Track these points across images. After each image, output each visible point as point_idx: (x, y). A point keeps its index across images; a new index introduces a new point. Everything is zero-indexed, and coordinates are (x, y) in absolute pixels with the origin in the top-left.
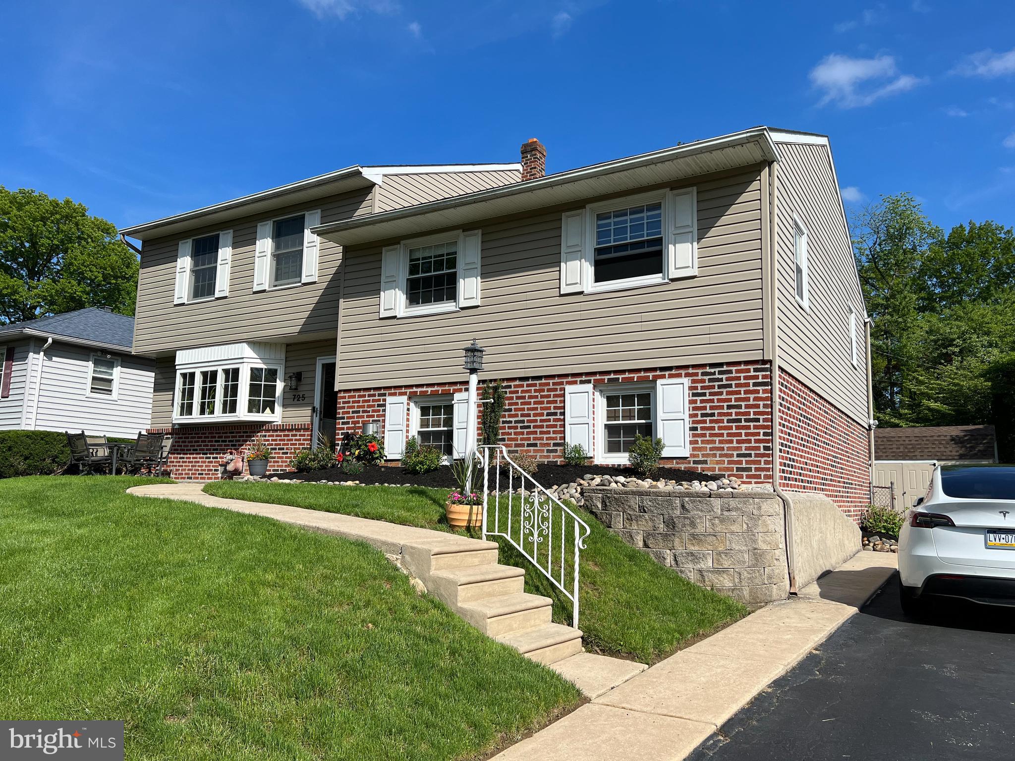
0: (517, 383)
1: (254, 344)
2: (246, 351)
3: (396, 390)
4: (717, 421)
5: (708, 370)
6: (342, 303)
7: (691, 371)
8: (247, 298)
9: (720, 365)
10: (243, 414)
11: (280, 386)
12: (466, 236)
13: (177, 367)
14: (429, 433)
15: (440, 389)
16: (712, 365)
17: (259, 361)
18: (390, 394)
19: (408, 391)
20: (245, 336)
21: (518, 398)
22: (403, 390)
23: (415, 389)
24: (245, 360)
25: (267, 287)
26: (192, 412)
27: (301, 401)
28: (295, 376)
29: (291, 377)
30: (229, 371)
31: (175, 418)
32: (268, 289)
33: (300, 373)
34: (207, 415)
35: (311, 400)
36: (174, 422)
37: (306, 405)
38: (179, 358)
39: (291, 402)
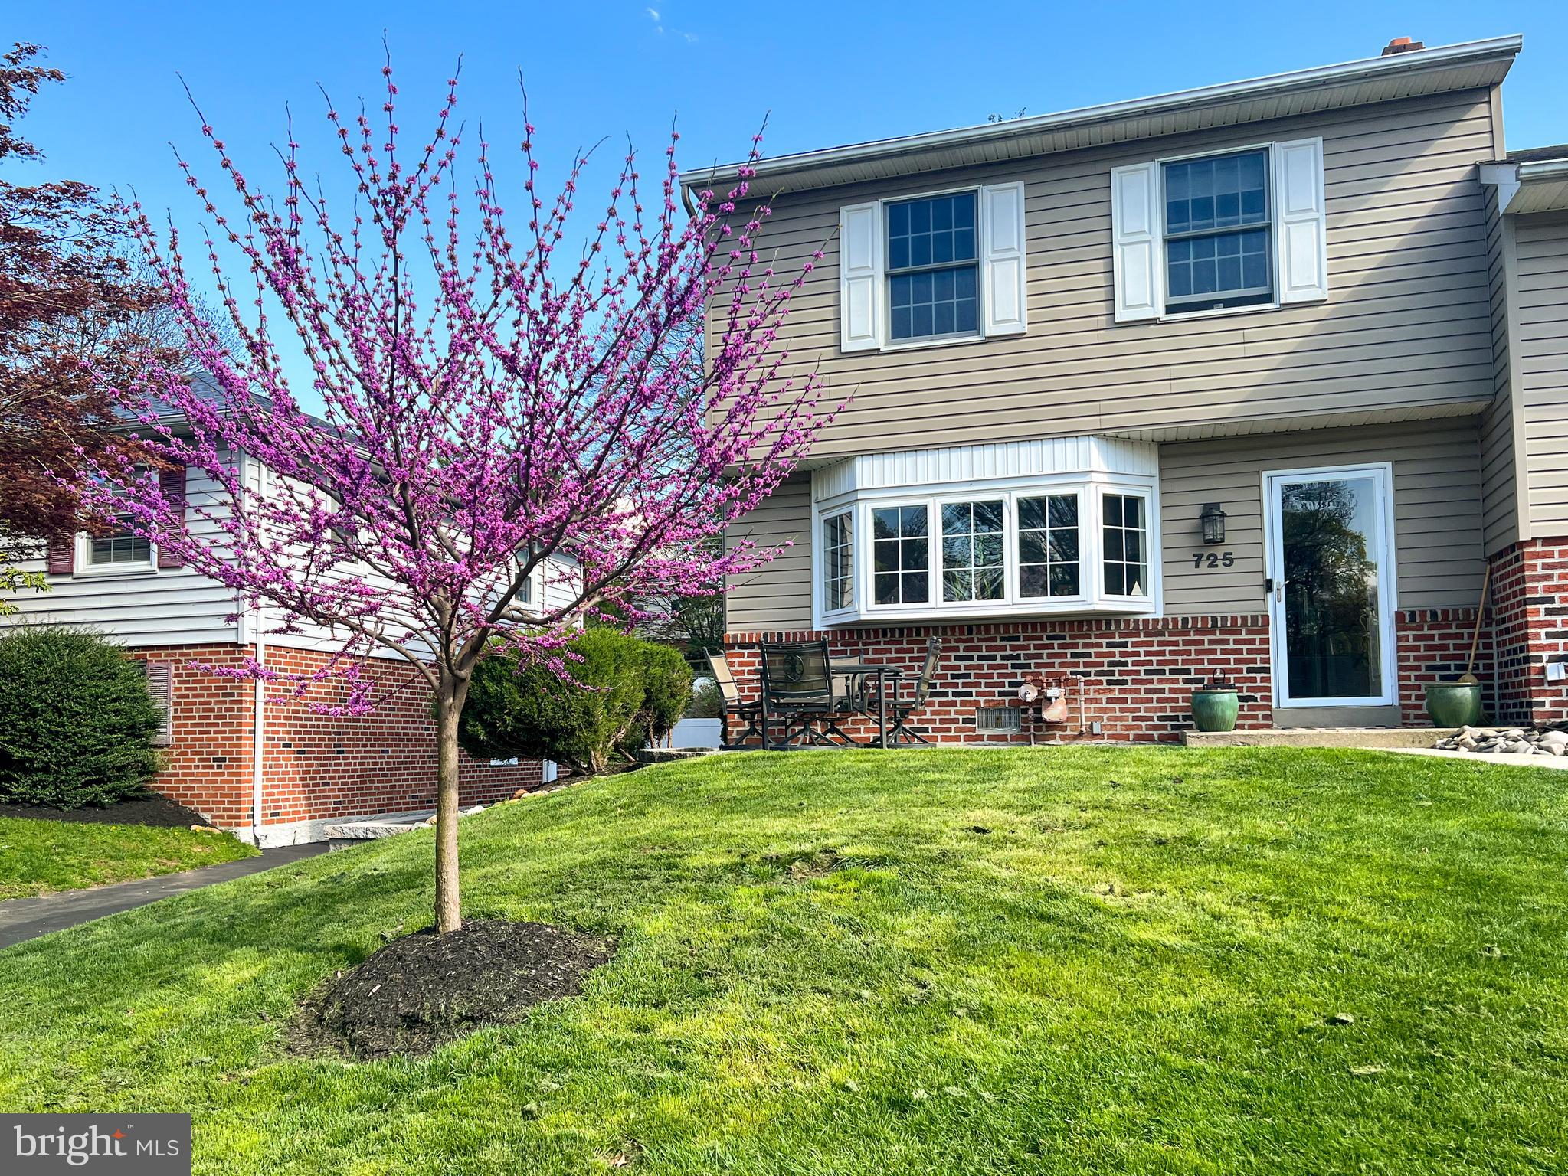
1: (1115, 441)
2: (1095, 456)
8: (1092, 337)
10: (1091, 595)
11: (1153, 534)
13: (859, 496)
17: (1117, 479)
20: (1096, 422)
24: (1094, 477)
25: (1160, 312)
26: (924, 597)
27: (1221, 568)
28: (1196, 512)
29: (1210, 514)
30: (1040, 501)
31: (866, 607)
32: (1164, 317)
33: (1217, 505)
34: (974, 601)
35: (1255, 564)
36: (864, 617)
37: (1239, 576)
38: (867, 473)
39: (1188, 569)
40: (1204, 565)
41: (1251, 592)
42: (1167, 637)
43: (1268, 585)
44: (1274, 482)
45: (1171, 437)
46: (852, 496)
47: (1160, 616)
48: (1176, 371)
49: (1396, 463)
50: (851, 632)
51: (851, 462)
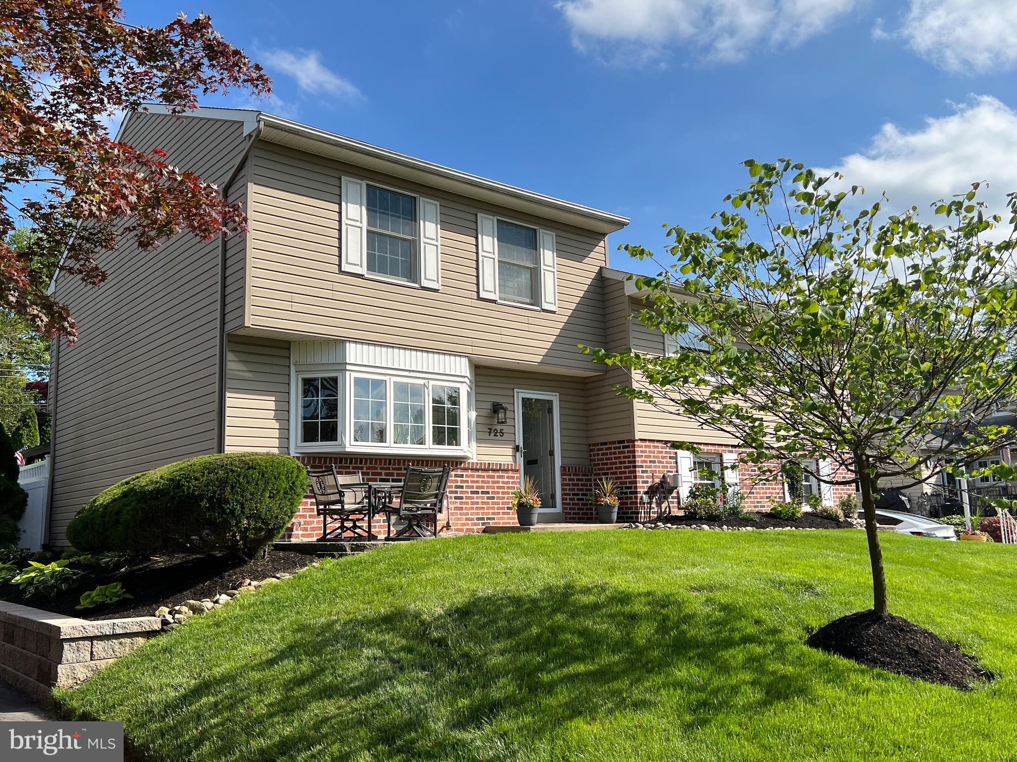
2: (467, 368)
10: (466, 448)
11: (473, 415)
13: (347, 367)
15: (713, 448)
17: (469, 382)
20: (468, 350)
24: (466, 380)
25: (497, 298)
27: (499, 438)
32: (499, 301)
33: (499, 404)
34: (409, 445)
35: (511, 437)
36: (349, 449)
37: (505, 442)
38: (354, 353)
39: (486, 436)
40: (493, 434)
41: (510, 451)
42: (480, 473)
43: (517, 449)
44: (521, 394)
46: (342, 366)
47: (475, 461)
48: (504, 331)
49: (560, 394)
51: (339, 343)
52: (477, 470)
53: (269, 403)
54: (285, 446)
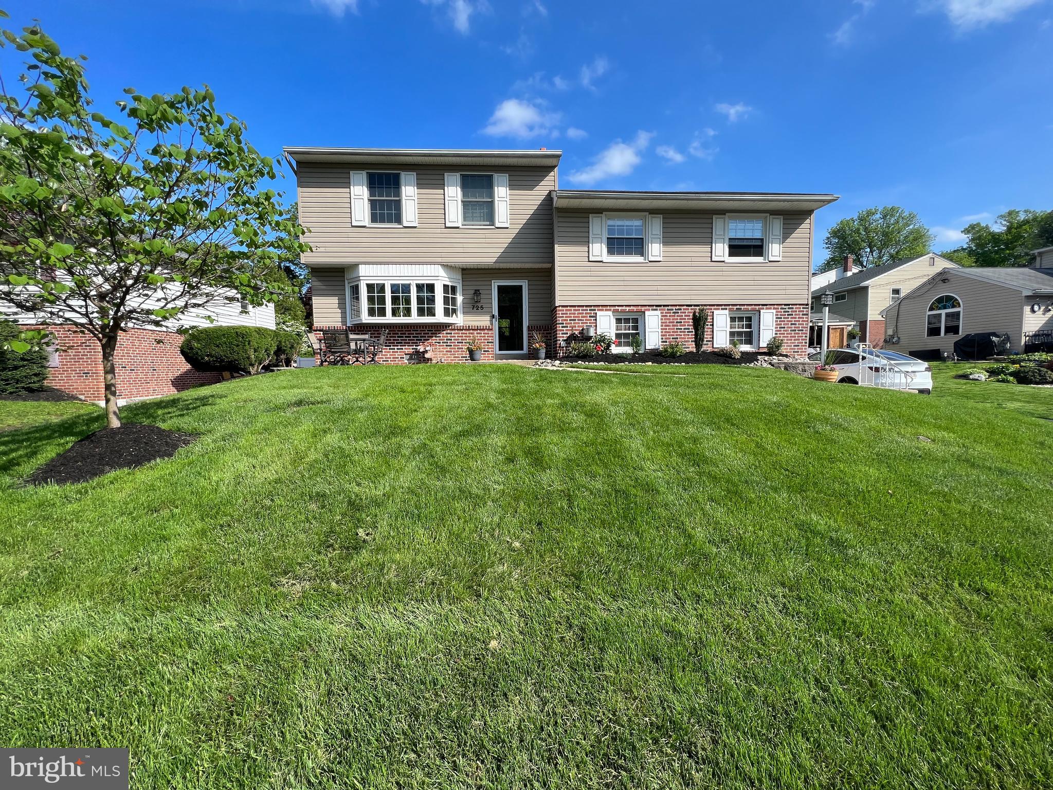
0: (685, 307)
1: (447, 267)
2: (440, 271)
3: (604, 307)
4: (786, 331)
5: (783, 307)
6: (558, 248)
7: (776, 307)
8: (439, 231)
9: (789, 305)
10: (440, 317)
11: (460, 299)
12: (652, 217)
13: (361, 278)
14: (621, 334)
15: (635, 308)
16: (785, 305)
17: (447, 279)
18: (599, 310)
19: (612, 308)
20: (439, 260)
21: (686, 316)
22: (608, 308)
23: (617, 308)
24: (439, 278)
25: (460, 225)
26: (384, 315)
27: (480, 310)
28: (473, 292)
29: (477, 293)
30: (423, 285)
31: (366, 318)
32: (461, 227)
33: (479, 290)
34: (402, 317)
35: (489, 310)
36: (364, 321)
37: (485, 313)
38: (363, 270)
39: (472, 310)
40: (475, 309)
41: (488, 318)
42: (464, 331)
43: (493, 316)
44: (495, 284)
45: (465, 267)
46: (358, 278)
47: (462, 325)
49: (529, 281)
50: (361, 327)
51: (355, 266)
52: (462, 330)
53: (334, 301)
54: (344, 322)
